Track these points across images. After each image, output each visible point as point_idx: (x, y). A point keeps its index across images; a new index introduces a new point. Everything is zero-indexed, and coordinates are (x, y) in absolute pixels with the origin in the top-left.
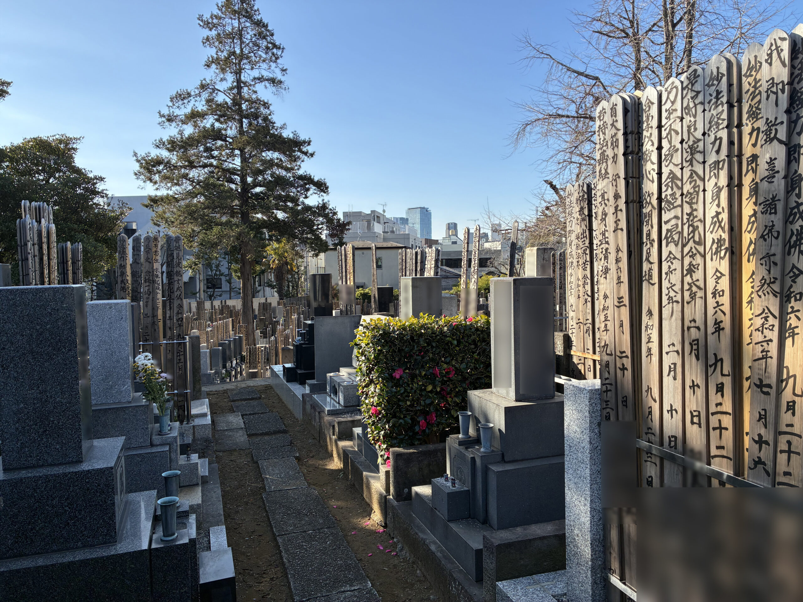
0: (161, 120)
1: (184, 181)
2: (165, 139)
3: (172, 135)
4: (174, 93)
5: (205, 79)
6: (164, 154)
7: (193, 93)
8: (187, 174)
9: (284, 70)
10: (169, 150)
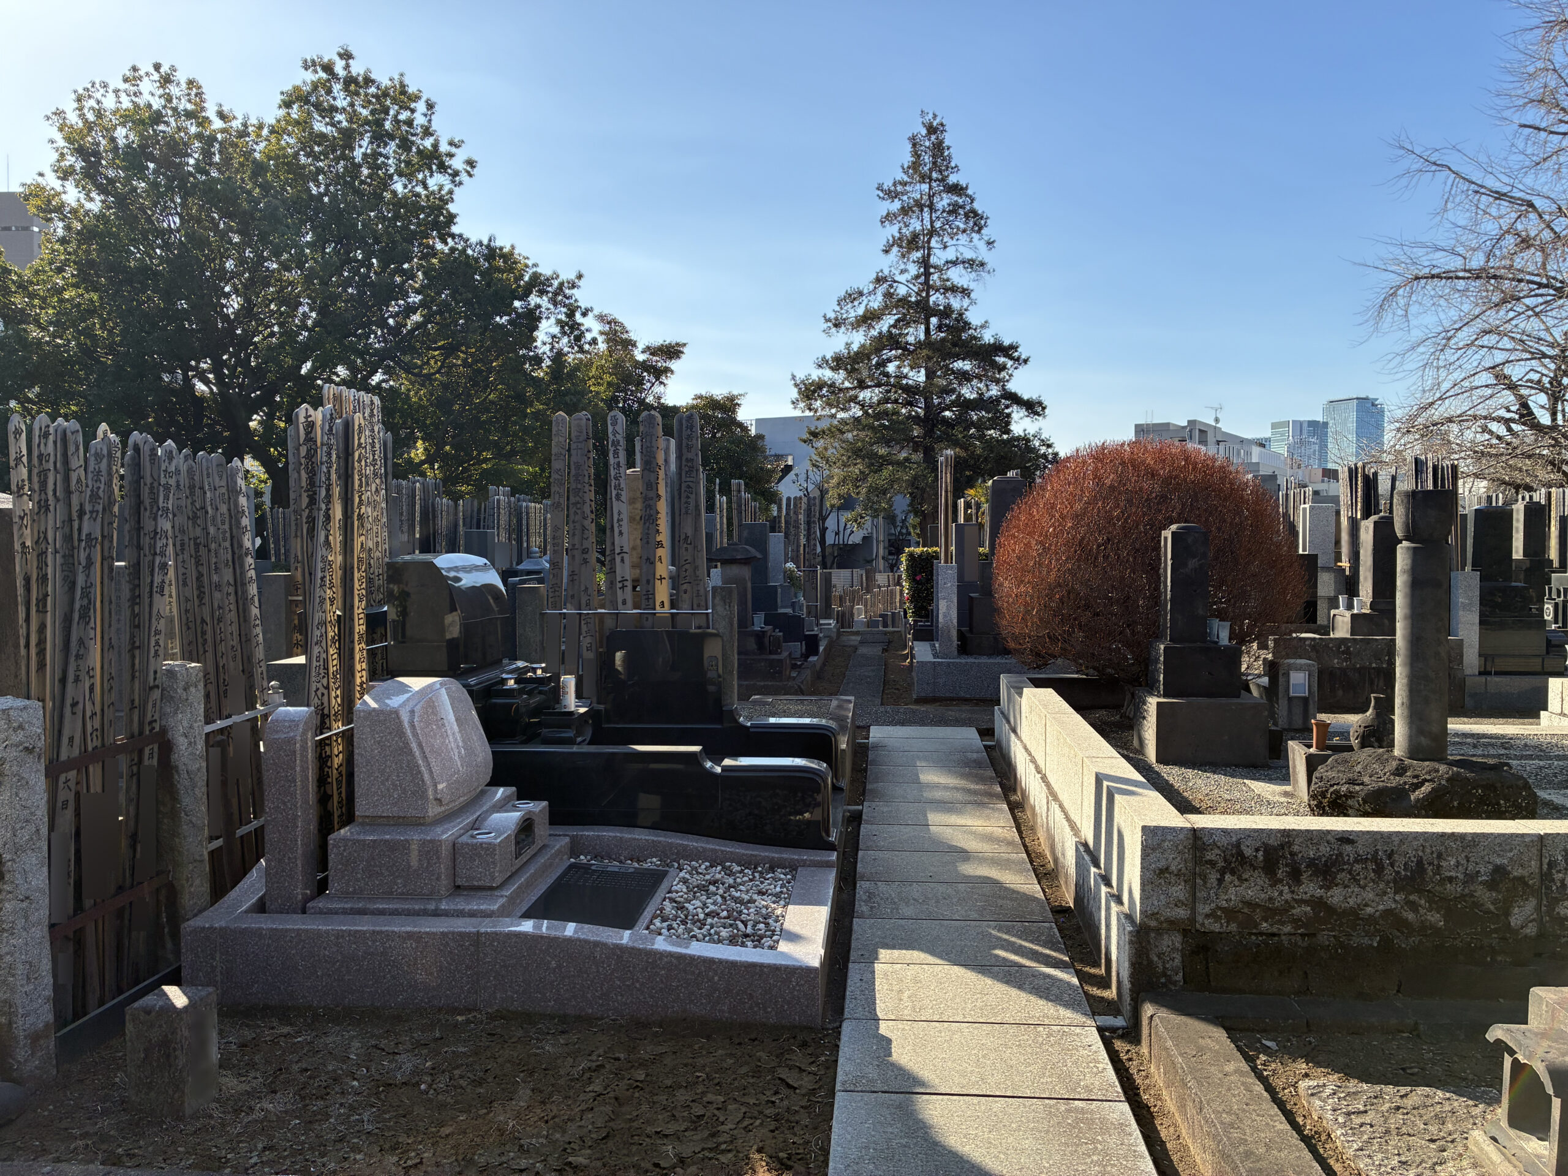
0: (826, 326)
1: (852, 405)
2: (828, 357)
3: (837, 351)
4: (843, 294)
5: (882, 271)
6: (827, 374)
7: (865, 291)
8: (856, 397)
9: (990, 243)
10: (832, 369)
